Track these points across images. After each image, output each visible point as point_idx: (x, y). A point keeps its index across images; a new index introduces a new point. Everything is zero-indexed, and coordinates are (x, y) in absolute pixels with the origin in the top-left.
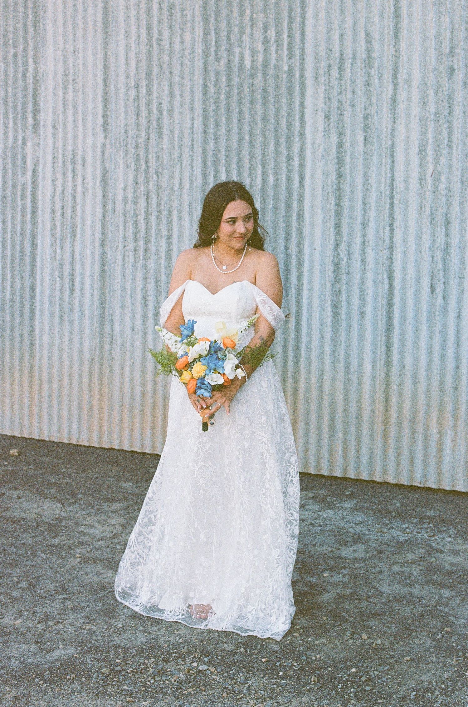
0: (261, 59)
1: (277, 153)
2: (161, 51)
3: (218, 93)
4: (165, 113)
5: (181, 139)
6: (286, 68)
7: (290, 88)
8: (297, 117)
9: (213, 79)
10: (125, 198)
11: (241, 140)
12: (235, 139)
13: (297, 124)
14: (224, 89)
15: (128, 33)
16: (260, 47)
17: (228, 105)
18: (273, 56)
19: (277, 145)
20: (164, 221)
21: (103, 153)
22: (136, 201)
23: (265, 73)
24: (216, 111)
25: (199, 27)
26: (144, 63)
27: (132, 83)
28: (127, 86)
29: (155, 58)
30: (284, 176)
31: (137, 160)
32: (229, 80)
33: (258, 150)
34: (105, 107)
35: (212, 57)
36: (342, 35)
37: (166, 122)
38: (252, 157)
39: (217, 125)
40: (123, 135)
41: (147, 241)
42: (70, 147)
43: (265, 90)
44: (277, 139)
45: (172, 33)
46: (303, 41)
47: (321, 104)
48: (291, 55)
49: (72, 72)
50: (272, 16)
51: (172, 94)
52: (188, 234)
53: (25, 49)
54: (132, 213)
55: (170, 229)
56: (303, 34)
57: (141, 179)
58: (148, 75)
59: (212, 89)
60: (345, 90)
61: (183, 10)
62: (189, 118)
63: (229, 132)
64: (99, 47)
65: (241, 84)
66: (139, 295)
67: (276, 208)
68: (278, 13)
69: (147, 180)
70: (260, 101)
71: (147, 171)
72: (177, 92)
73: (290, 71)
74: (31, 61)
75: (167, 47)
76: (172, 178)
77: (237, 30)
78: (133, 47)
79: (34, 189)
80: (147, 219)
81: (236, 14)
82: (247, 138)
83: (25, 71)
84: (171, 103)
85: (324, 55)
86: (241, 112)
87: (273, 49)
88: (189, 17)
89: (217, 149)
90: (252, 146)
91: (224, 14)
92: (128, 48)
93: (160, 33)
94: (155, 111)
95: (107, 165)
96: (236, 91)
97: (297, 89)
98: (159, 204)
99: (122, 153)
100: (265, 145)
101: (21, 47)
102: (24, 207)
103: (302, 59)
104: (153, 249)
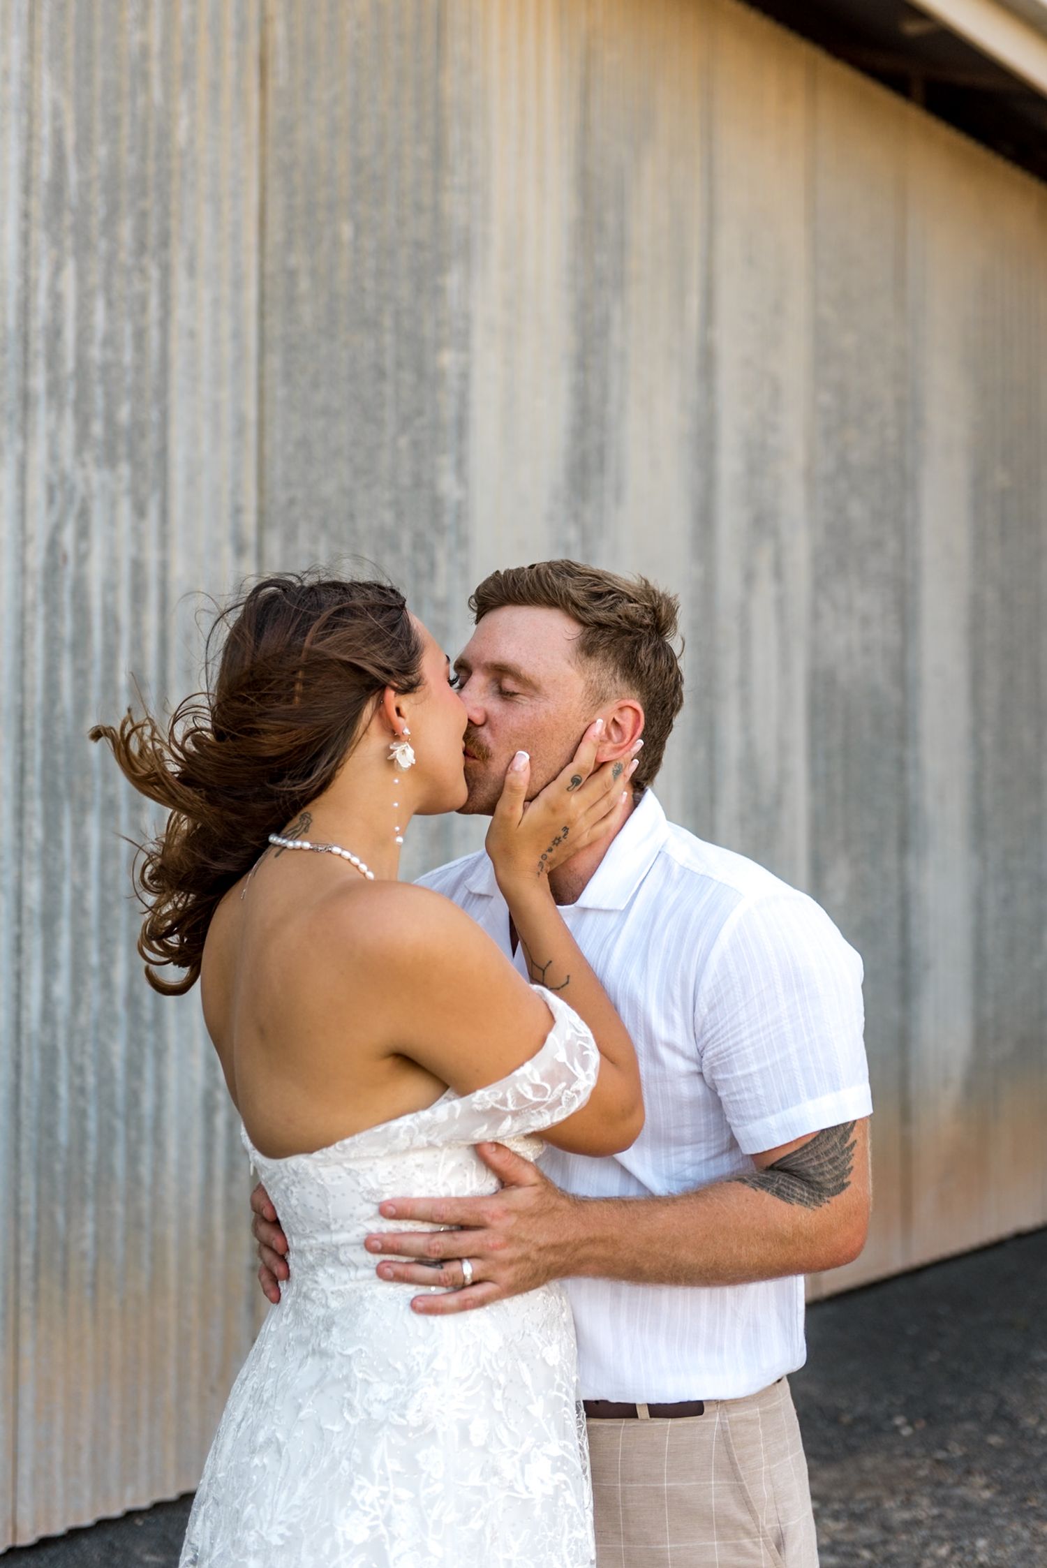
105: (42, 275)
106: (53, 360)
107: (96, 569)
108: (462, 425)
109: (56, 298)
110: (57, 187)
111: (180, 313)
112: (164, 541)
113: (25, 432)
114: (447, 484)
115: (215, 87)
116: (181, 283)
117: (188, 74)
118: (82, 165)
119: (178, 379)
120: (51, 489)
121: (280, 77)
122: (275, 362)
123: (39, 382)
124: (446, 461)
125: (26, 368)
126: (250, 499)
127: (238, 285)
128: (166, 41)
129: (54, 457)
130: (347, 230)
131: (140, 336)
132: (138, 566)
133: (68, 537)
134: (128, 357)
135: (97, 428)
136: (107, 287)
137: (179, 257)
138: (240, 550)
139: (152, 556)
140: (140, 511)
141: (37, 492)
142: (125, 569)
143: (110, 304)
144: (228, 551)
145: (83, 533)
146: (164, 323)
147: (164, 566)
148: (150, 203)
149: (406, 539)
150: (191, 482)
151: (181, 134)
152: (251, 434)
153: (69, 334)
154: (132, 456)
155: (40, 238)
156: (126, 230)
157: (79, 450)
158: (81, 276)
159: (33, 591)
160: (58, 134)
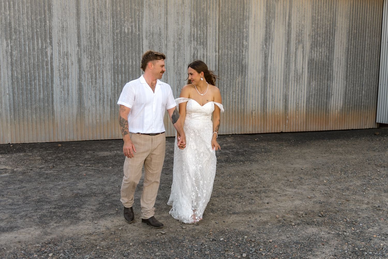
0: (130, 31)
1: (136, 56)
2: (98, 25)
3: (117, 38)
4: (100, 43)
5: (105, 50)
6: (138, 34)
7: (139, 39)
8: (141, 47)
9: (116, 34)
10: (87, 67)
11: (125, 52)
12: (123, 52)
13: (141, 49)
14: (119, 37)
15: (86, 18)
16: (130, 27)
17: (120, 42)
18: (134, 30)
19: (135, 54)
20: (101, 74)
21: (78, 53)
22: (90, 67)
23: (131, 35)
24: (117, 44)
25: (111, 20)
26: (92, 27)
27: (88, 33)
28: (87, 34)
29: (96, 26)
30: (138, 62)
31: (91, 56)
32: (120, 35)
33: (130, 55)
34: (78, 39)
35: (115, 28)
36: (153, 27)
37: (101, 45)
38: (128, 57)
39: (117, 47)
40: (86, 48)
41: (96, 79)
42: (65, 50)
43: (131, 39)
44: (135, 52)
45: (101, 20)
46: (142, 27)
47: (147, 44)
48: (139, 31)
49: (65, 27)
50: (133, 20)
51: (102, 38)
52: (109, 77)
53: (45, 17)
54: (90, 71)
55: (103, 76)
56: (142, 25)
57: (92, 61)
58: (94, 31)
59: (115, 37)
60: (154, 41)
61: (105, 14)
62: (108, 45)
63: (121, 49)
64: (75, 21)
65: (124, 37)
66: (93, 95)
67: (135, 71)
68: (135, 19)
69: (94, 62)
70: (130, 42)
71: (94, 59)
72: (104, 37)
73: (139, 35)
74: (48, 22)
75: (100, 24)
76: (103, 61)
77: (123, 22)
78: (88, 22)
79: (51, 63)
80: (95, 73)
81: (122, 17)
82: (127, 51)
83: (45, 24)
84: (102, 40)
85: (148, 31)
86: (124, 44)
87: (134, 28)
88: (107, 16)
89: (117, 54)
90: (128, 54)
91: (119, 17)
92: (86, 22)
93: (97, 20)
94: (97, 42)
95: (80, 57)
96: (123, 39)
97: (141, 40)
98: (99, 69)
99: (85, 53)
100: (132, 54)
101: (43, 16)
102: (47, 69)
103: (142, 32)
104: (98, 81)
105: (193, 30)
106: (194, 37)
107: (199, 55)
108: (247, 37)
109: (194, 31)
110: (194, 22)
111: (208, 31)
112: (207, 52)
113: (191, 43)
114: (245, 43)
115: (213, 8)
116: (208, 28)
117: (209, 8)
118: (197, 19)
119: (208, 37)
120: (194, 48)
121: (221, 5)
122: (220, 34)
123: (192, 39)
124: (245, 41)
125: (191, 38)
126: (217, 47)
127: (216, 27)
128: (207, 5)
129: (194, 45)
130: (230, 19)
131: (204, 34)
132: (204, 54)
133: (196, 52)
134: (202, 36)
135: (199, 42)
136: (200, 30)
137: (208, 25)
138: (216, 52)
139: (205, 53)
140: (204, 49)
141: (192, 49)
142: (202, 55)
143: (200, 31)
144: (214, 52)
145: (197, 52)
146: (207, 32)
147: (207, 54)
148: (205, 21)
149: (238, 49)
150: (210, 46)
151: (208, 14)
152: (218, 41)
153: (196, 34)
154: (203, 45)
155: (192, 26)
156: (202, 24)
157: (197, 45)
158: (197, 29)
159: (192, 57)
160: (194, 17)
